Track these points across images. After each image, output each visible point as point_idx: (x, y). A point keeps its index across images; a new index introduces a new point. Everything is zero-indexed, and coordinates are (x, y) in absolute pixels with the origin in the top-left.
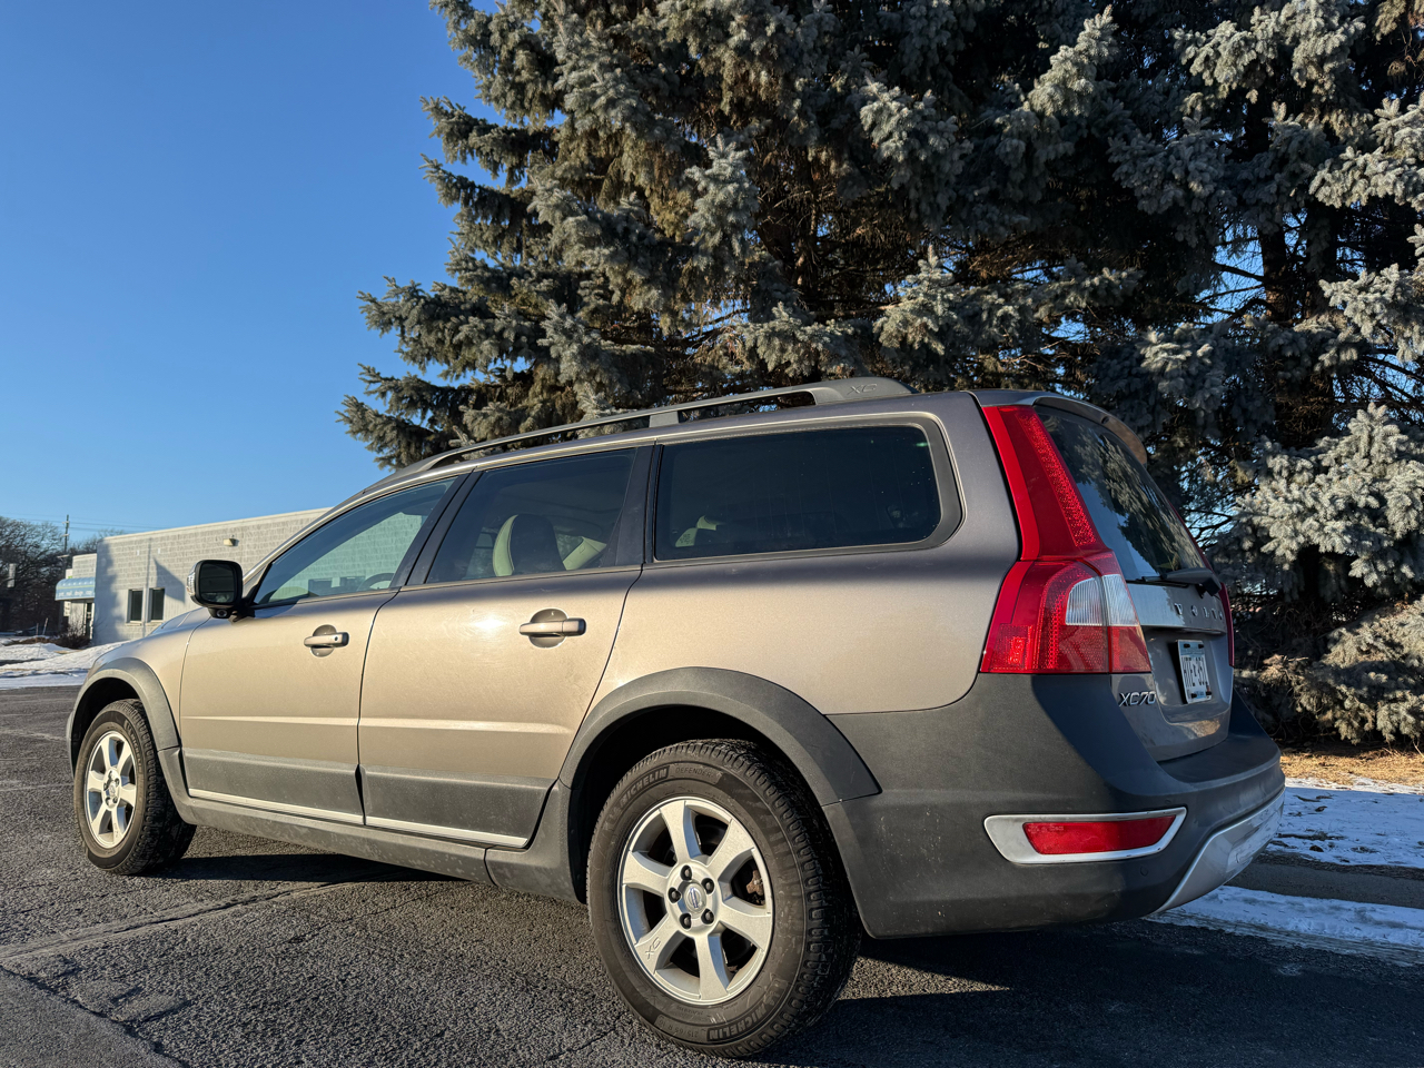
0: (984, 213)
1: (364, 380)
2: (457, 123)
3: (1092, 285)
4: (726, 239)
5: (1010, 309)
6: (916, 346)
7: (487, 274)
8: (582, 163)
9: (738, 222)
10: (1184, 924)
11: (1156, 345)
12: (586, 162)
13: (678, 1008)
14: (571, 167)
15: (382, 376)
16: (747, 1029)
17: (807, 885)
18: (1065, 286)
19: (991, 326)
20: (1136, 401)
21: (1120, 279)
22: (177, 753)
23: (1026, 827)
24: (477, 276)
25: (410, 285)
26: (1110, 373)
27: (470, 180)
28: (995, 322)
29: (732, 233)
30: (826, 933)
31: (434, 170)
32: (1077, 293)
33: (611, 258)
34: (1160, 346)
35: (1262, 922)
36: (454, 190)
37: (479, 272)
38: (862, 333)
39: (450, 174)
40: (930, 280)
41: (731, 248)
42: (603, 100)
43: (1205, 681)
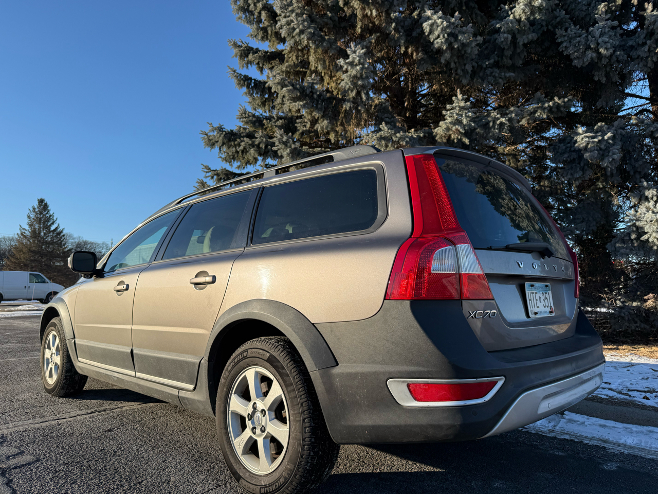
0: (492, 73)
1: (204, 172)
2: (243, 50)
3: (549, 106)
4: (359, 93)
5: (503, 120)
6: (456, 141)
7: (254, 119)
8: (294, 63)
9: (363, 84)
10: (562, 437)
11: (582, 134)
12: (296, 62)
13: (249, 475)
14: (290, 65)
15: (212, 169)
17: (304, 414)
18: (536, 108)
19: (494, 129)
20: (574, 165)
21: (564, 102)
22: (73, 341)
23: (408, 386)
24: (250, 120)
25: (219, 126)
26: (560, 151)
27: (250, 76)
28: (496, 127)
29: (361, 90)
30: (313, 440)
31: (233, 73)
32: (541, 111)
33: (304, 106)
34: (584, 135)
35: (607, 438)
36: (242, 82)
37: (251, 118)
38: (428, 135)
39: (241, 74)
40: (459, 107)
41: (361, 98)
42: (297, 30)
43: (549, 305)
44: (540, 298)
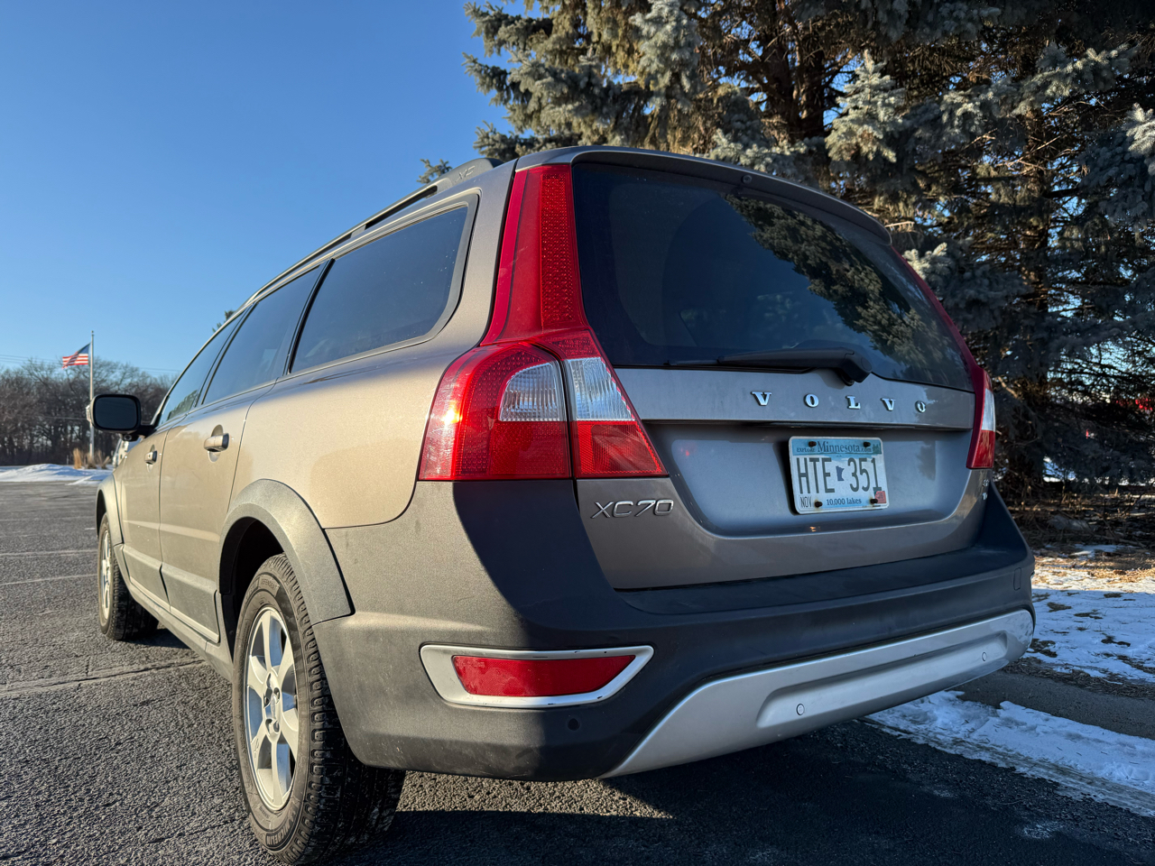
0: (952, 12)
2: (490, 21)
3: (1075, 70)
4: (676, 77)
5: (969, 107)
6: (871, 157)
7: (503, 146)
8: (567, 33)
9: (682, 60)
11: (1144, 123)
12: (571, 32)
14: (559, 39)
16: (283, 840)
18: (1048, 76)
19: (952, 127)
20: (1130, 190)
21: (1110, 59)
24: (496, 150)
25: (440, 164)
26: (1100, 163)
27: (502, 69)
28: (956, 122)
29: (680, 71)
30: (328, 755)
31: (473, 64)
32: (1059, 81)
33: (577, 111)
34: (1149, 124)
36: (488, 79)
37: (497, 146)
38: (817, 149)
39: (487, 66)
40: (871, 87)
41: (682, 87)
43: (873, 485)
44: (839, 471)
